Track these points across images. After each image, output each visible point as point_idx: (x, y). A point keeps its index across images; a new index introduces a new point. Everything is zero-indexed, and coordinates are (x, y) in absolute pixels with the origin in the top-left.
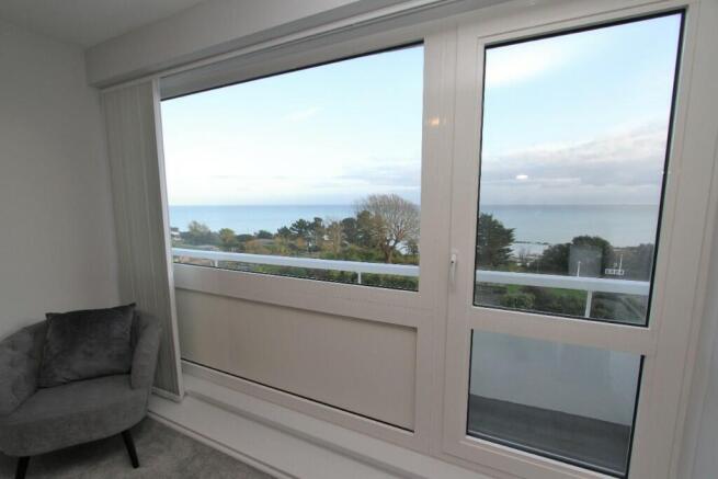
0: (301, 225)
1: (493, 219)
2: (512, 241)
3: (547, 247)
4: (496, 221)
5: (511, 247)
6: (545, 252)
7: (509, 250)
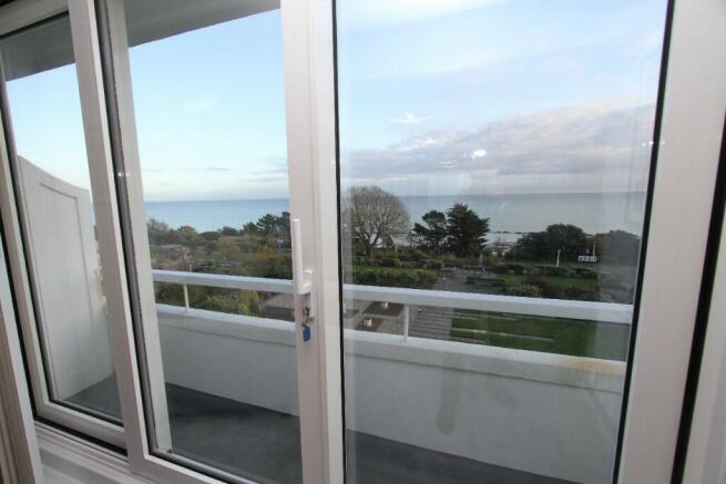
0: (268, 220)
1: (468, 209)
2: (487, 231)
3: (520, 237)
4: (470, 212)
5: (485, 237)
6: (519, 241)
7: (484, 241)
